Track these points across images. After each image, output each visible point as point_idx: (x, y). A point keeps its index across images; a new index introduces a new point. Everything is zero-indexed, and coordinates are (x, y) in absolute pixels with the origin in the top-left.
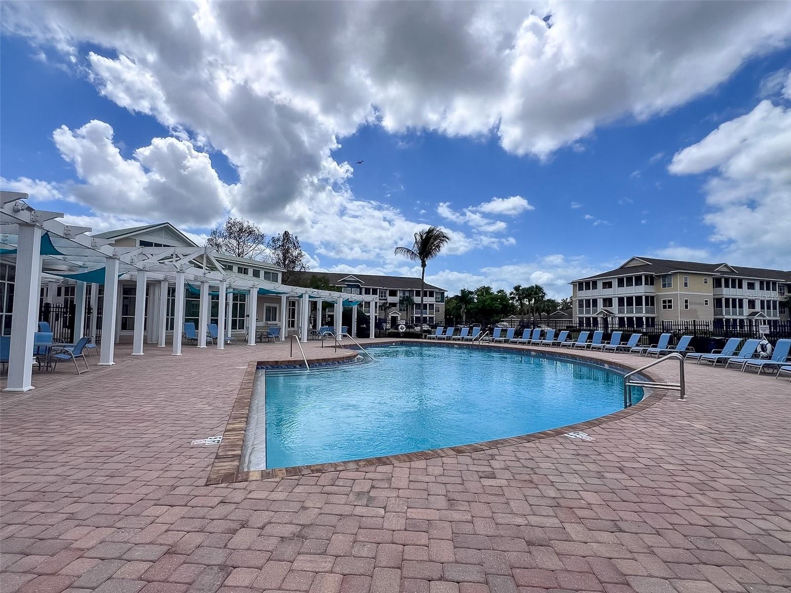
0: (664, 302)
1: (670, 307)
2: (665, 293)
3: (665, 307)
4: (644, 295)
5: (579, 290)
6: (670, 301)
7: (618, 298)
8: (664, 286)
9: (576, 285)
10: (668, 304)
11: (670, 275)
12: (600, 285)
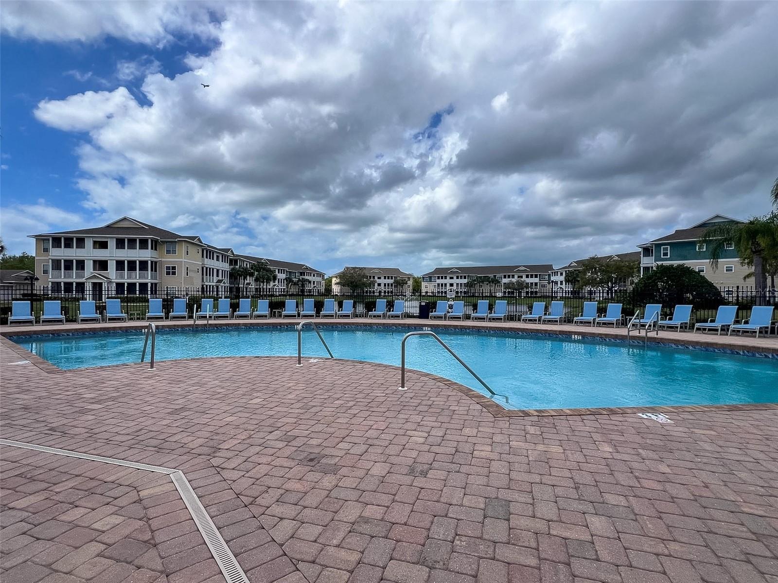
0: (168, 268)
1: (174, 273)
2: (169, 260)
3: (168, 273)
4: (150, 260)
5: (53, 247)
6: (174, 268)
7: (116, 261)
8: (168, 252)
9: (49, 240)
10: (171, 271)
11: (175, 242)
12: (89, 243)
